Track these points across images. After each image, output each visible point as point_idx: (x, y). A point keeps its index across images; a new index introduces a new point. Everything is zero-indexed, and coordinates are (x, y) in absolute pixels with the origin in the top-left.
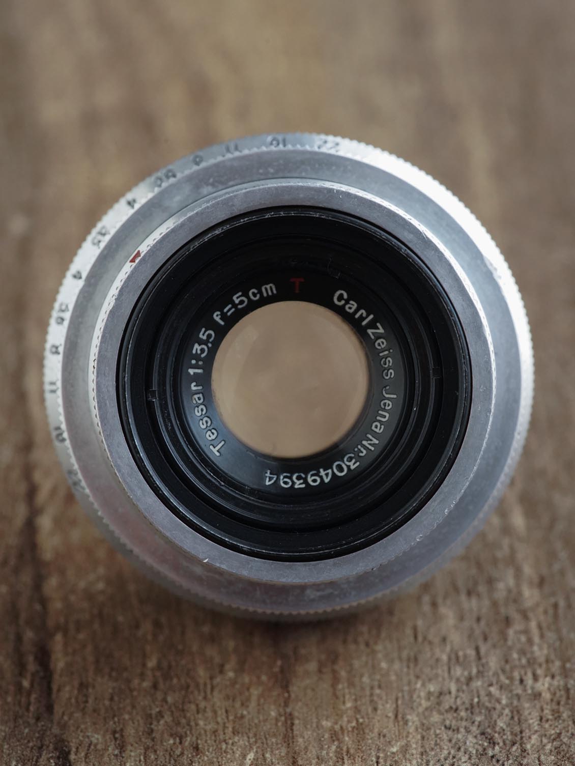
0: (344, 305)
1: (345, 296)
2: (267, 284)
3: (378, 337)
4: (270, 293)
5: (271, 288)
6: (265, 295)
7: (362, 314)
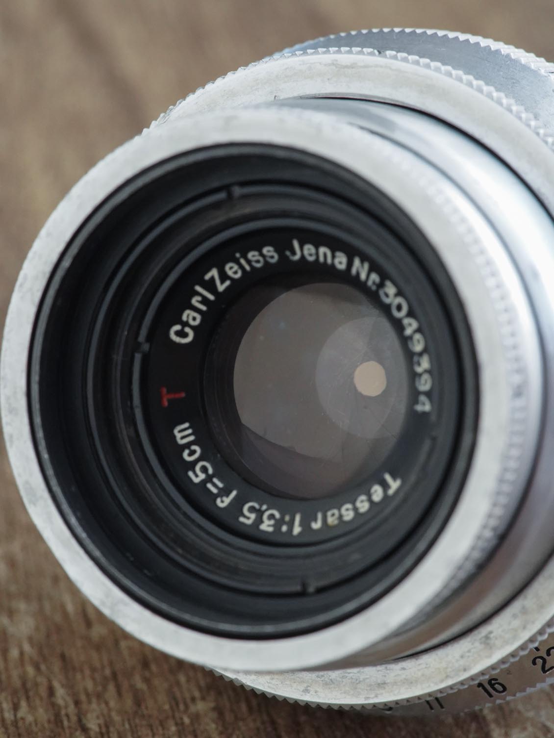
0: (192, 327)
1: (177, 327)
2: (174, 437)
3: (224, 277)
4: (190, 431)
5: (180, 431)
6: (192, 438)
7: (198, 301)
